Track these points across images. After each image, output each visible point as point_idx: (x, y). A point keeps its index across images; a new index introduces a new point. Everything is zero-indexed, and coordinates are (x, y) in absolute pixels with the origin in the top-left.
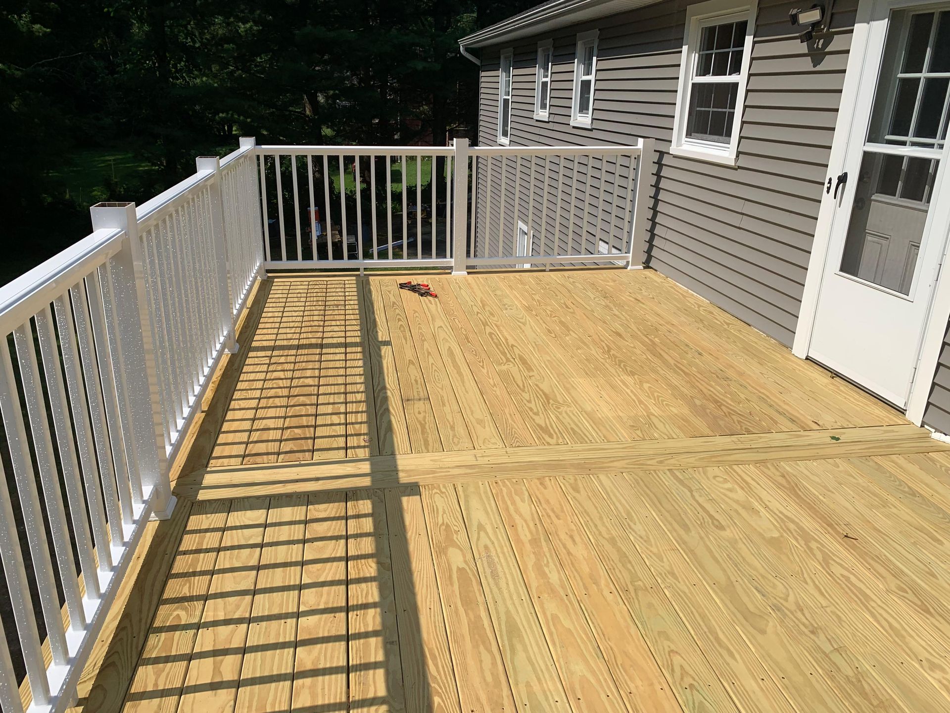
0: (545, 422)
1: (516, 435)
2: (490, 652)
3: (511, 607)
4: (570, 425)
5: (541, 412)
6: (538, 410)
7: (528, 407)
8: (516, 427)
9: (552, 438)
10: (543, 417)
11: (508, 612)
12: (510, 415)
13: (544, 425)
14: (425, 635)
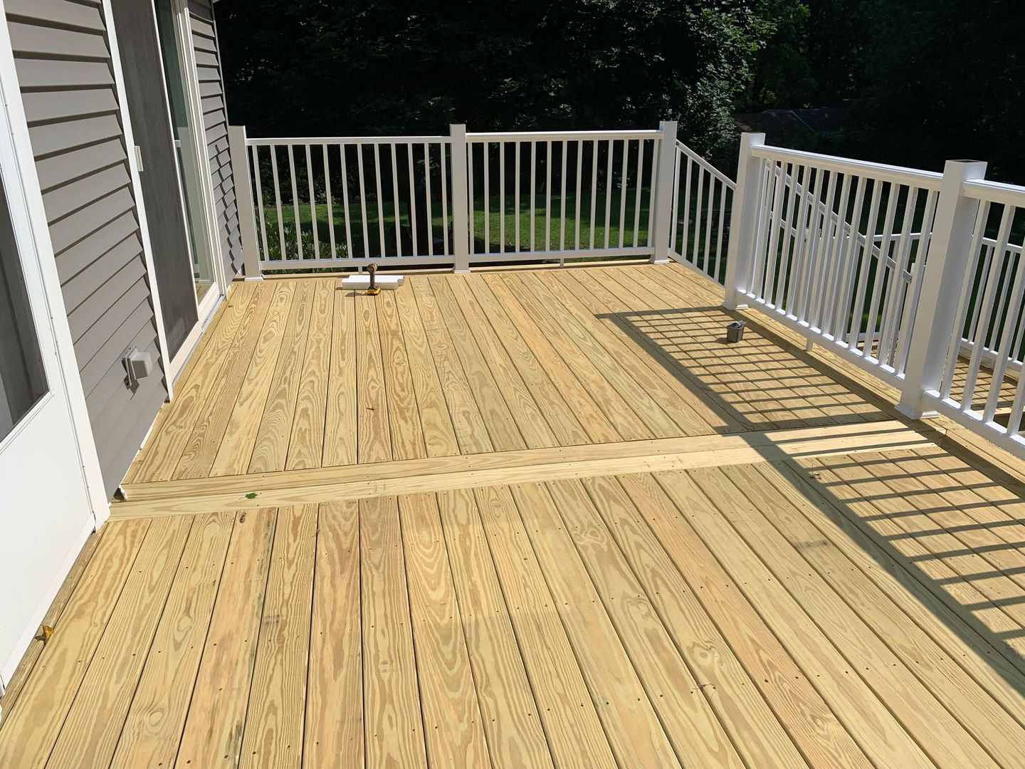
0: (610, 509)
1: (644, 487)
2: (626, 365)
3: (619, 377)
4: (578, 505)
5: (618, 525)
6: (623, 529)
7: (638, 534)
8: (646, 498)
9: (599, 485)
10: (615, 516)
11: (619, 374)
12: (660, 519)
13: (612, 502)
14: (662, 368)
